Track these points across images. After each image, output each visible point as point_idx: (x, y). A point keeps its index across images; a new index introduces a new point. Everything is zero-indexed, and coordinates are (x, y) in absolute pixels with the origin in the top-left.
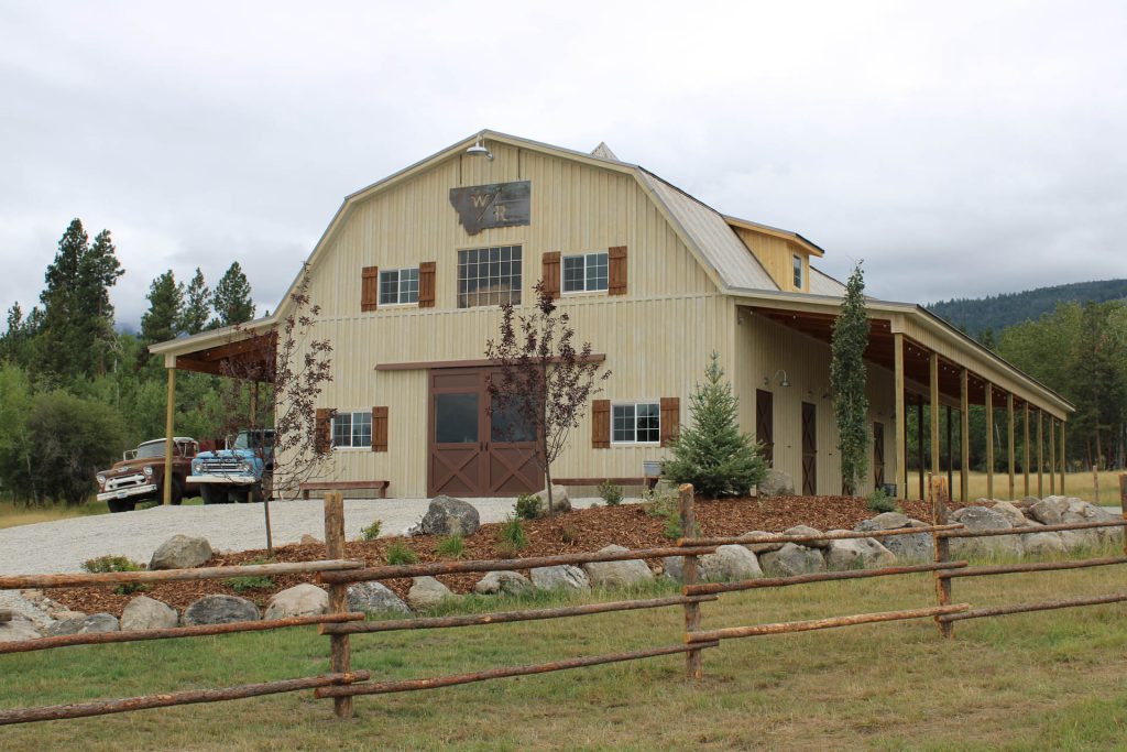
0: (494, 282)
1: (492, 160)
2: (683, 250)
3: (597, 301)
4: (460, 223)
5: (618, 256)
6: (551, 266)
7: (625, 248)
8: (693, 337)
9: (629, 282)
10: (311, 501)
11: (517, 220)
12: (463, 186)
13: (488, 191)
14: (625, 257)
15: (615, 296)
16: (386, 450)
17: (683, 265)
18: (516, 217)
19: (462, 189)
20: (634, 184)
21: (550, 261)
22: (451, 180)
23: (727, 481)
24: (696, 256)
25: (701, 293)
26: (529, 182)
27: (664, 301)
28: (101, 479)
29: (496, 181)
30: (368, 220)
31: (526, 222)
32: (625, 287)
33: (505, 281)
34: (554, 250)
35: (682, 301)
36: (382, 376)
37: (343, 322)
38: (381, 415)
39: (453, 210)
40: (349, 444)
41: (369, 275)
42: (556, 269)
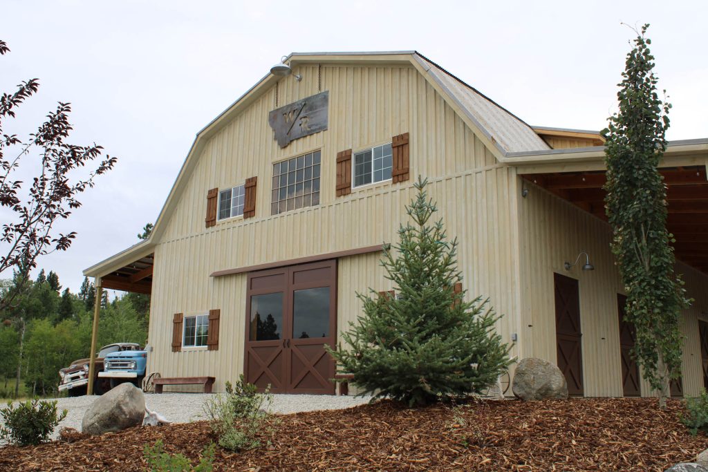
0: (299, 187)
1: (300, 80)
2: (461, 126)
3: (382, 191)
4: (275, 139)
5: (401, 144)
6: (344, 163)
7: (407, 134)
8: (474, 216)
9: (411, 168)
10: (163, 395)
11: (318, 127)
12: (279, 107)
13: (297, 107)
14: (407, 143)
15: (398, 184)
16: (217, 349)
17: (462, 141)
18: (317, 125)
19: (278, 110)
20: (415, 72)
21: (343, 159)
22: (269, 105)
23: (422, 379)
24: (474, 130)
25: (481, 166)
26: (328, 92)
27: (444, 181)
28: (62, 374)
29: (303, 97)
30: (215, 150)
31: (324, 128)
32: (408, 172)
33: (307, 184)
34: (347, 149)
35: (463, 178)
36: (217, 281)
37: (194, 238)
38: (215, 317)
39: (271, 129)
40: (193, 344)
41: (212, 196)
42: (348, 166)
